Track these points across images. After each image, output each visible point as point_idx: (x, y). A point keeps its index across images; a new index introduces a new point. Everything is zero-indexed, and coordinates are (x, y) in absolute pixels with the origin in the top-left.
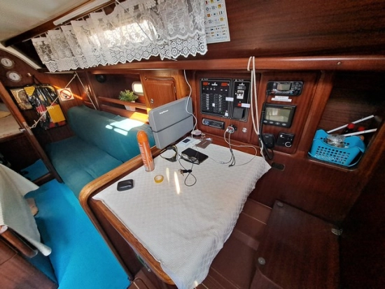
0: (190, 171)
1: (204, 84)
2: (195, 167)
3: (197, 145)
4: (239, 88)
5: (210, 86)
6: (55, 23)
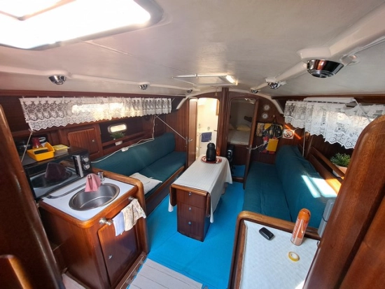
6: (305, 100)
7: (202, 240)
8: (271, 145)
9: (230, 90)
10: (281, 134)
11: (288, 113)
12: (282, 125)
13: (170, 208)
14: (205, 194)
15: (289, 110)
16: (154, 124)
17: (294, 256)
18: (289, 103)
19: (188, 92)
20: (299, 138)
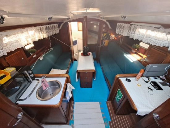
0: (152, 90)
2: (155, 90)
3: (160, 83)
6: (131, 24)
7: (91, 87)
8: (106, 43)
9: (87, 17)
10: (110, 38)
11: (118, 29)
12: (110, 34)
13: (77, 80)
14: (94, 71)
15: (119, 27)
16: (50, 40)
17: (139, 85)
18: (119, 24)
19: (67, 19)
20: (116, 39)
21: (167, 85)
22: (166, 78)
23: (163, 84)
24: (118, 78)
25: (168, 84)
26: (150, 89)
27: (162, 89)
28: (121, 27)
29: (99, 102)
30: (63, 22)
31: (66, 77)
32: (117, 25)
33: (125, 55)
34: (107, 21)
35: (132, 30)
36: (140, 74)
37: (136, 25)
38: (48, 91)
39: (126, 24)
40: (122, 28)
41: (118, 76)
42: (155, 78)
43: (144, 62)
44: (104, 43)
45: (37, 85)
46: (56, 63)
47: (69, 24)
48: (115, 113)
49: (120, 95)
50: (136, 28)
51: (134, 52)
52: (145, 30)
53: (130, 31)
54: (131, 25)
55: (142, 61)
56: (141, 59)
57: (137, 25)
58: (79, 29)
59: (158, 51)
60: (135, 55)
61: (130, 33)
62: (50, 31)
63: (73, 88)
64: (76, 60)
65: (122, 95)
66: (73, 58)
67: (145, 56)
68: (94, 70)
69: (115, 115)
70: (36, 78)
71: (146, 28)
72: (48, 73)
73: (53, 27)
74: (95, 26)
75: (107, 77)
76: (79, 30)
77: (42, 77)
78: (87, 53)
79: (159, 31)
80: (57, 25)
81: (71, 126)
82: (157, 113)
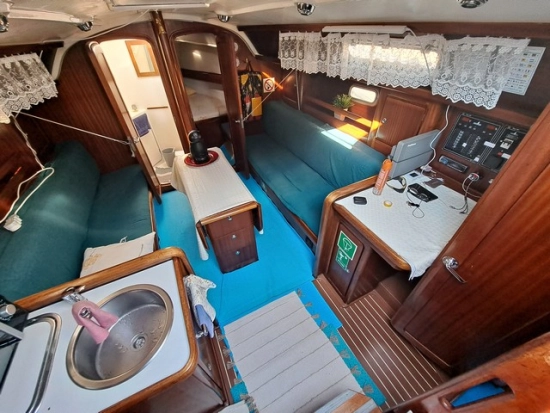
0: (418, 206)
1: (464, 119)
2: (423, 203)
3: (426, 183)
4: (509, 136)
5: (471, 124)
6: (324, 30)
7: (257, 259)
8: (255, 106)
10: (262, 87)
11: (286, 54)
12: (260, 73)
13: (204, 255)
14: (254, 206)
15: (286, 48)
16: (25, 135)
17: (387, 203)
18: (283, 36)
19: (81, 27)
20: (281, 88)
21: (440, 183)
22: (434, 168)
23: (434, 184)
24: (333, 204)
25: (441, 180)
26: (413, 204)
27: (434, 197)
28: (291, 45)
29: (294, 293)
30: (61, 45)
31: (173, 258)
32: (281, 39)
33: (324, 133)
34: (240, 28)
35: (329, 50)
36: (382, 175)
37: (340, 35)
38: (117, 336)
39: (306, 34)
40: (298, 46)
41: (331, 197)
42: (414, 175)
43: (378, 142)
44: (250, 110)
45: (52, 342)
46: (90, 222)
47: (94, 49)
48: (345, 301)
49: (348, 247)
50: (341, 45)
51: (342, 117)
52: (368, 48)
53: (323, 56)
54: (325, 35)
55: (371, 141)
56: (366, 136)
57: (343, 34)
58: (141, 71)
59: (403, 103)
60: (348, 127)
61: (327, 62)
62: (10, 88)
63: (208, 284)
64: (169, 189)
65: (354, 247)
66: (156, 184)
67: (375, 125)
68: (253, 202)
69: (346, 305)
70: (31, 315)
71: (369, 42)
72: (77, 276)
73: (21, 69)
74: (197, 54)
75: (294, 212)
76: (140, 75)
77: (66, 298)
78: (207, 153)
79: (404, 46)
80: (39, 60)
81: (243, 402)
82: (451, 256)
